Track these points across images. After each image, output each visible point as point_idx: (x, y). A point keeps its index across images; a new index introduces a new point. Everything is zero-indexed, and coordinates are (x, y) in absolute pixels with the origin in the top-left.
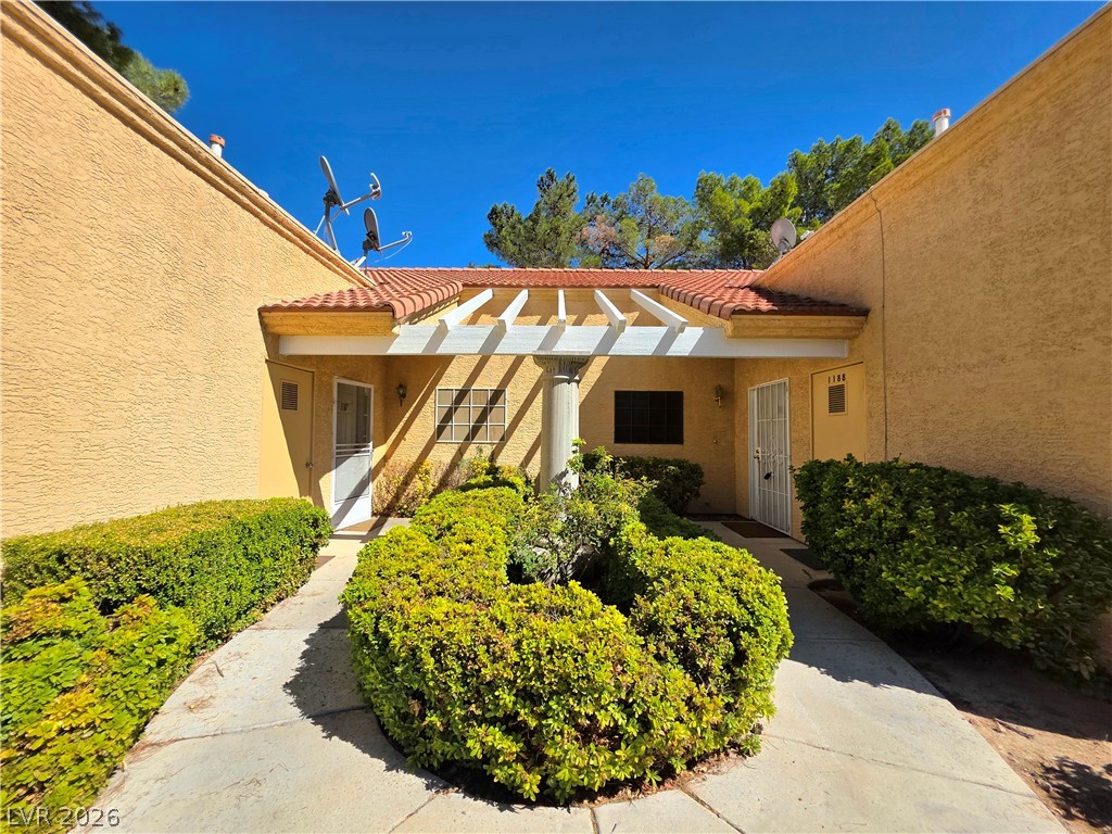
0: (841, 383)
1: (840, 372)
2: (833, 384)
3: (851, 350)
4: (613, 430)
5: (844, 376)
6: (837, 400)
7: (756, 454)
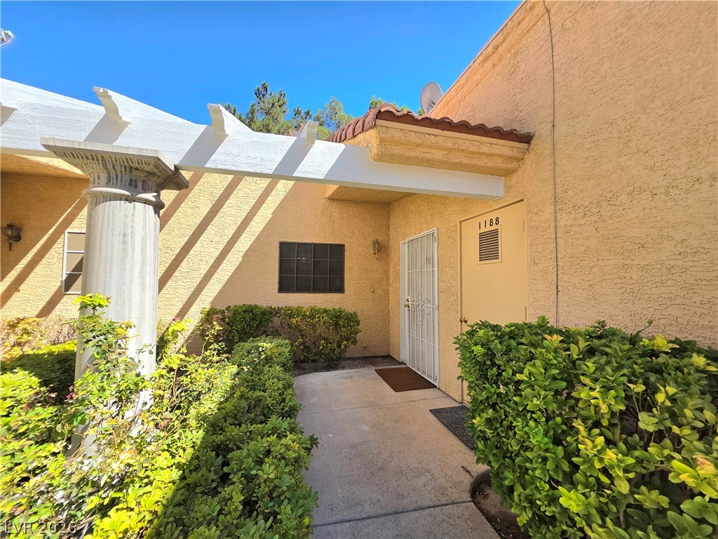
0: (494, 227)
1: (493, 216)
2: (483, 230)
3: (508, 189)
4: (277, 280)
5: (497, 219)
6: (489, 246)
7: (407, 303)
